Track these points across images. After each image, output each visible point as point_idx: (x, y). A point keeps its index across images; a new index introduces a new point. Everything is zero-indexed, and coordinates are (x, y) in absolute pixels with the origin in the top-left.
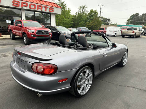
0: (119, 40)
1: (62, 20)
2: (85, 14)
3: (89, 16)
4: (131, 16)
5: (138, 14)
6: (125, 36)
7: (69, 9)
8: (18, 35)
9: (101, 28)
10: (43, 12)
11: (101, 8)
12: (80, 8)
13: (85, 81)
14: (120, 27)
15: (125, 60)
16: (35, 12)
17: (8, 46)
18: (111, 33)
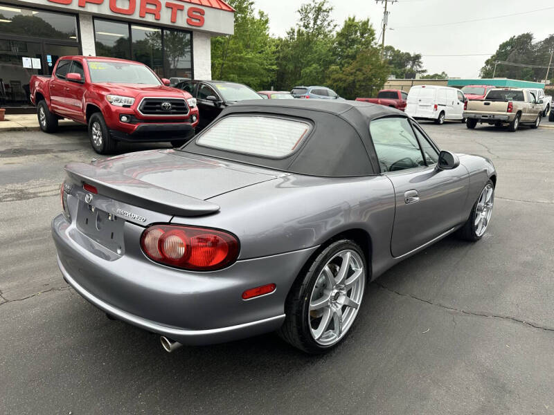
0: (453, 137)
1: (234, 59)
2: (326, 36)
3: (340, 44)
4: (503, 46)
5: (527, 38)
6: (478, 125)
7: (262, 14)
8: (69, 116)
9: (386, 89)
10: (163, 27)
11: (386, 13)
12: (304, 11)
13: (337, 295)
14: (460, 88)
15: (482, 215)
16: (133, 27)
17: (31, 157)
18: (425, 109)
